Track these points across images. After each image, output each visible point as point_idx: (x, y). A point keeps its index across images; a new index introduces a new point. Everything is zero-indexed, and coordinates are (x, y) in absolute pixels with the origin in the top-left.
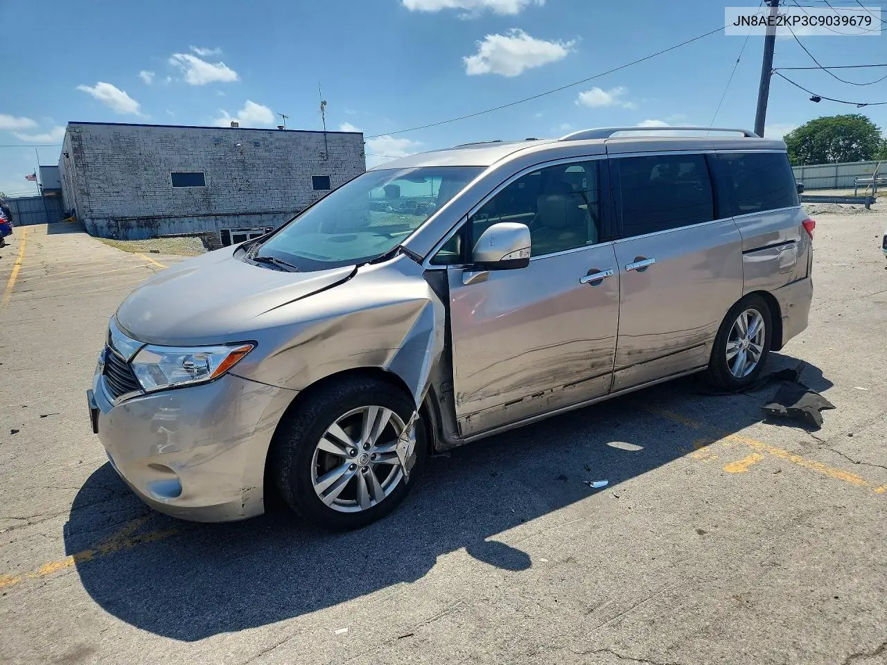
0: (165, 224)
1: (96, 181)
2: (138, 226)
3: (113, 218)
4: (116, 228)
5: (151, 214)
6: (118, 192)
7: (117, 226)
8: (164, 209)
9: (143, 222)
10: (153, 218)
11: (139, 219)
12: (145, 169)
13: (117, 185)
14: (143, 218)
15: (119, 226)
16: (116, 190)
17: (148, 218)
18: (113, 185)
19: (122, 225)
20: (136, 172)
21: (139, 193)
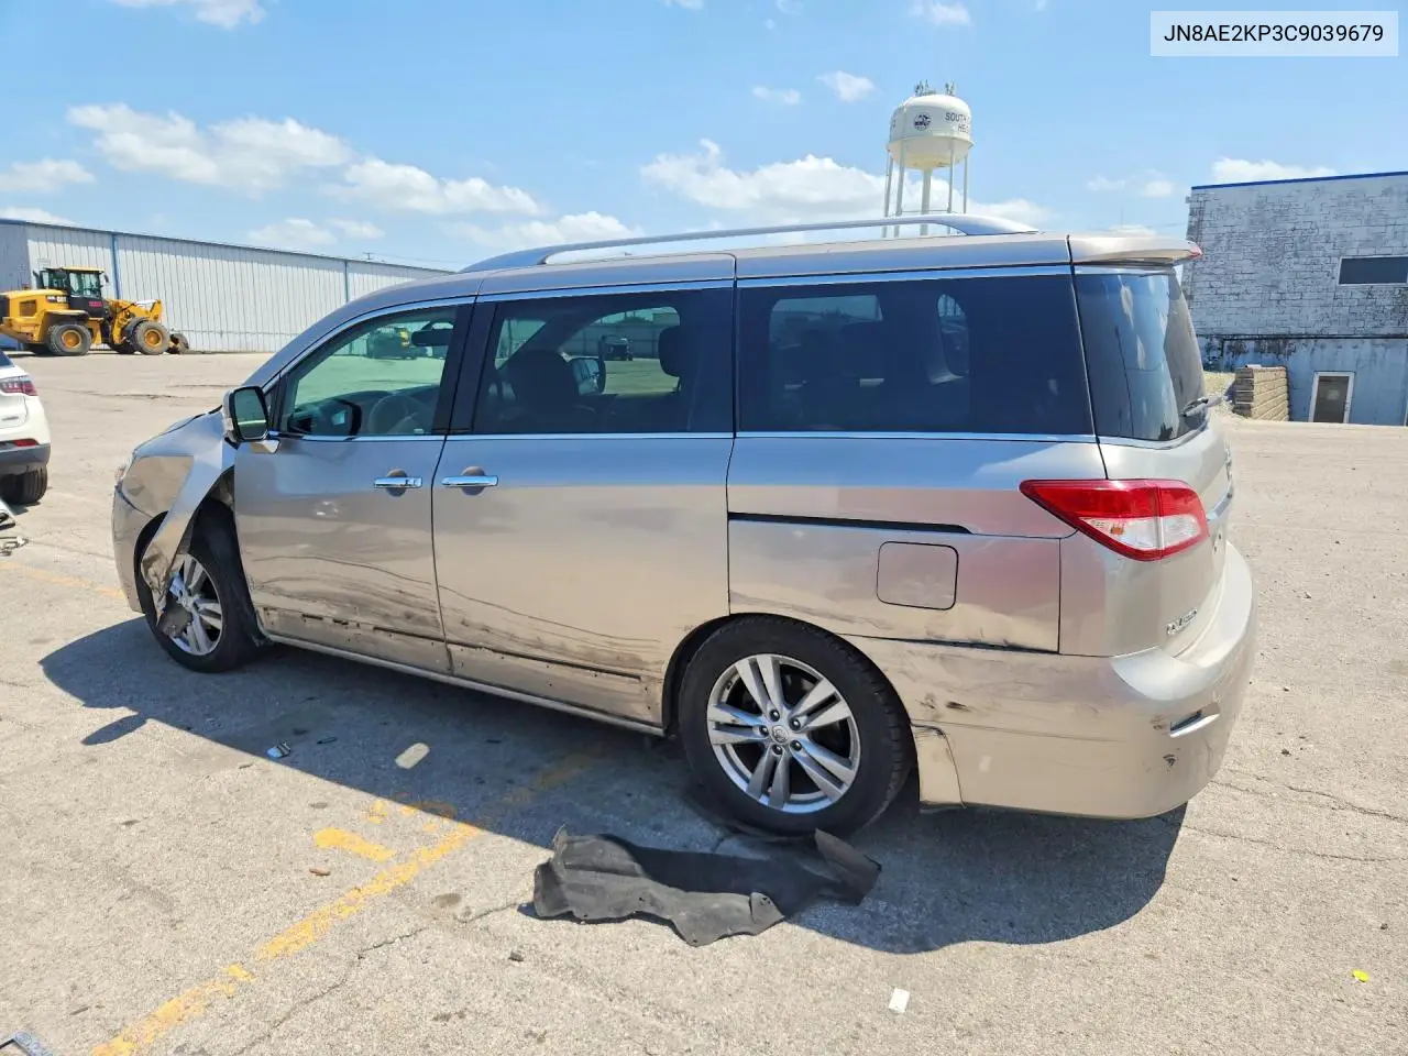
0: (1305, 349)
1: (1207, 277)
2: (1256, 351)
3: (1218, 336)
4: (1220, 352)
5: (1282, 331)
6: (1238, 295)
7: (1221, 349)
8: (1312, 319)
9: (1266, 344)
10: (1286, 338)
11: (1259, 339)
12: (1296, 255)
13: (1241, 282)
14: (1268, 338)
15: (1225, 348)
16: (1236, 291)
17: (1276, 338)
18: (1234, 283)
19: (1230, 347)
20: (1278, 260)
21: (1274, 295)
